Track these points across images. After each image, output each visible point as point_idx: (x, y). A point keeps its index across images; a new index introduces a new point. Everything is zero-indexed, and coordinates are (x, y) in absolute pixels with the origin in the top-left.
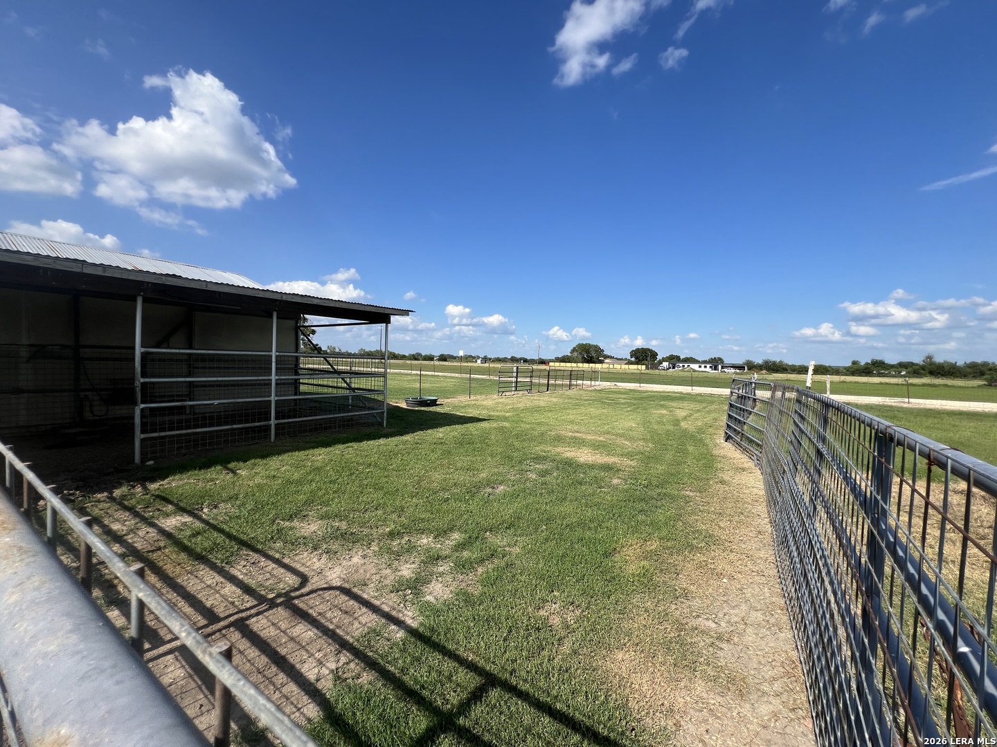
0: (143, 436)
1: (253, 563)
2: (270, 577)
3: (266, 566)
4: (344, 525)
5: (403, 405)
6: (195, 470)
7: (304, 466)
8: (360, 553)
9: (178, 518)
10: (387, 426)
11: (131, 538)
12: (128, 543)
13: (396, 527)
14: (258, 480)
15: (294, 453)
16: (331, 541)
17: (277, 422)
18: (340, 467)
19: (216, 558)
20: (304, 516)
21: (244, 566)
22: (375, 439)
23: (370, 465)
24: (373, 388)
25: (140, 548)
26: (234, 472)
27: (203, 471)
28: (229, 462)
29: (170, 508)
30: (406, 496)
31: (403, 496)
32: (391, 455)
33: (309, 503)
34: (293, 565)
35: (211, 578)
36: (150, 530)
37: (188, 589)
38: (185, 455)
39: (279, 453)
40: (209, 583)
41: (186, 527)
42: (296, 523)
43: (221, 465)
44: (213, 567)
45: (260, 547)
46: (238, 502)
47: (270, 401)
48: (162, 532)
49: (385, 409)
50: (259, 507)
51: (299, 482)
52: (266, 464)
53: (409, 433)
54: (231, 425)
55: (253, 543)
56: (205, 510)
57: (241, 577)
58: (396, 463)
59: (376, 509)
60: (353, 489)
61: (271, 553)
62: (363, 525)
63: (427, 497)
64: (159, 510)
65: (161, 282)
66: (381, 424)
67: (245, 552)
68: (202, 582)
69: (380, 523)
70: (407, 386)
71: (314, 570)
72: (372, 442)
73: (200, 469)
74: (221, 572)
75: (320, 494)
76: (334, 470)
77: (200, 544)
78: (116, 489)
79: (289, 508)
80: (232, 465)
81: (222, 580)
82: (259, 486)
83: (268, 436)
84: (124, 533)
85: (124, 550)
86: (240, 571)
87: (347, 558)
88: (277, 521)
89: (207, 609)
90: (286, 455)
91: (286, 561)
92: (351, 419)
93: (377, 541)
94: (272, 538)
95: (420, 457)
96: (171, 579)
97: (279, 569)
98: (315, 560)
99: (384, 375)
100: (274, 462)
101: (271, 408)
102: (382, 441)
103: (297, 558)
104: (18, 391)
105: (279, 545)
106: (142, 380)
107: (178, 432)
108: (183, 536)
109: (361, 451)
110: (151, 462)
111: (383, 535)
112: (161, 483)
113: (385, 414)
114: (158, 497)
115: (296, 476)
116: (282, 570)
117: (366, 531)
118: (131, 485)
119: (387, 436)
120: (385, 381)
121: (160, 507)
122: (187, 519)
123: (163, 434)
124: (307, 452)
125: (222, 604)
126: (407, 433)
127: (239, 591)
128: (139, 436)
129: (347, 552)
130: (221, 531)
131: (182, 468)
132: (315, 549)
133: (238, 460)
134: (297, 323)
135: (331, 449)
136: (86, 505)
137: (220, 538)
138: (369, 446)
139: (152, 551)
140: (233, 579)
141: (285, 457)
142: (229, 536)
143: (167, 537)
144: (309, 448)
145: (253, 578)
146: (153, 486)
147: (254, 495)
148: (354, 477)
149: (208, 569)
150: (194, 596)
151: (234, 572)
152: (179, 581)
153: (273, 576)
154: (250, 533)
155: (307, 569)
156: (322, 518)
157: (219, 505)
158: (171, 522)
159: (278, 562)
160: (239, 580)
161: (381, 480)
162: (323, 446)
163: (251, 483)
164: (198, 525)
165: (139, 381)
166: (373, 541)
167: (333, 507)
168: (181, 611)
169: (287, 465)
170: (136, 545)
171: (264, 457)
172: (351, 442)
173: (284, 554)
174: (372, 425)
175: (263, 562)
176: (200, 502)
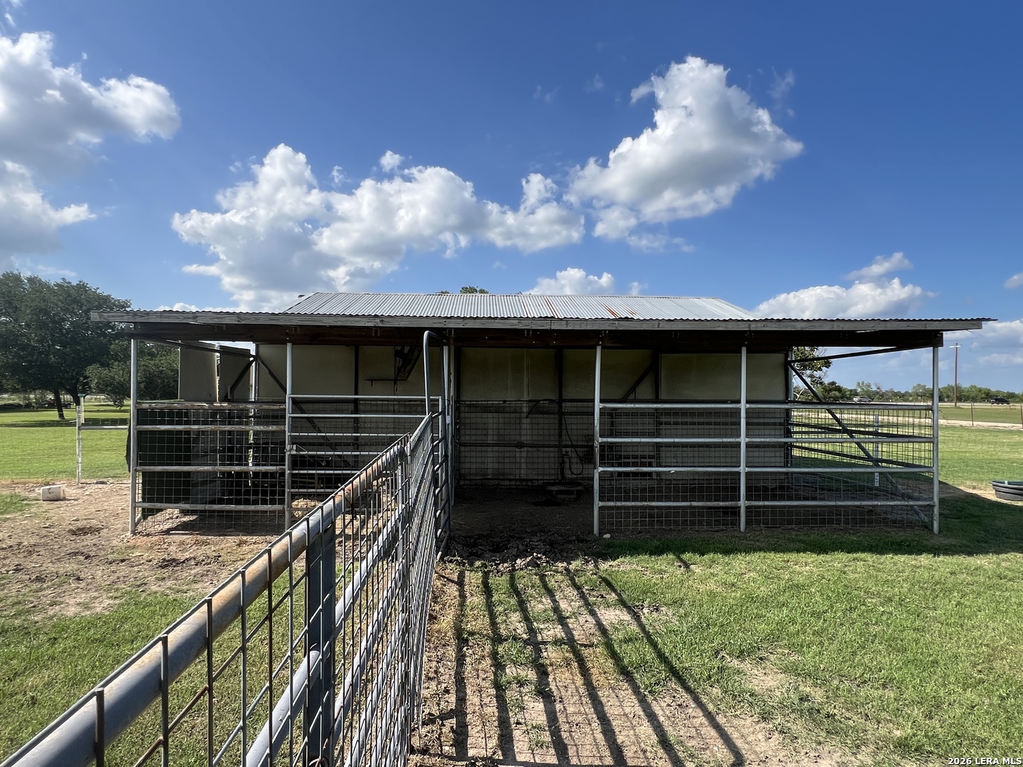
0: (601, 504)
1: (679, 705)
2: (694, 734)
3: (694, 717)
4: (818, 695)
5: (990, 494)
6: (646, 554)
7: (779, 579)
8: (836, 757)
9: (617, 612)
10: (940, 531)
11: (572, 624)
12: (568, 627)
13: (914, 735)
14: (712, 585)
15: (767, 555)
16: (793, 716)
17: (748, 503)
18: (834, 592)
19: (642, 679)
20: (761, 659)
21: (668, 705)
22: (910, 553)
23: (890, 600)
24: (910, 462)
25: (576, 637)
26: (687, 566)
27: (653, 558)
28: (683, 552)
29: (613, 597)
30: (952, 679)
31: (945, 676)
32: (940, 588)
33: (773, 638)
34: (729, 730)
35: (631, 705)
36: (590, 619)
37: (606, 708)
38: (640, 532)
39: (748, 550)
40: (627, 710)
41: (622, 627)
42: (746, 666)
43: (674, 554)
44: (636, 690)
45: (692, 684)
46: (682, 611)
47: (739, 473)
48: (599, 625)
49: (936, 500)
50: (704, 625)
51: (765, 602)
52: (728, 564)
53: (987, 553)
54: (690, 501)
55: (686, 676)
56: (645, 611)
57: (662, 719)
58: (946, 606)
59: (884, 686)
60: (848, 637)
61: (704, 699)
62: (852, 706)
63: (1002, 698)
64: (602, 597)
65: (614, 329)
66: (928, 527)
67: (673, 685)
68: (621, 706)
69: (884, 715)
70: (1006, 456)
71: (755, 752)
72: (902, 558)
73: (651, 554)
74: (643, 701)
75: (791, 629)
76: (822, 595)
77: (630, 654)
78: (574, 560)
79: (741, 639)
80: (687, 556)
81: (642, 713)
82: (712, 595)
83: (736, 523)
84: (568, 615)
85: (564, 635)
86: (663, 710)
87: (812, 754)
88: (722, 653)
89: (617, 745)
90: (757, 555)
91: (721, 719)
92: (871, 511)
93: (872, 747)
94: (710, 677)
95: (1003, 607)
96: (594, 688)
97: (709, 728)
98: (760, 736)
99: (933, 440)
100: (739, 562)
101: (739, 484)
102: (925, 559)
103: (736, 722)
104: (520, 445)
105: (716, 691)
106: (600, 440)
107: (633, 504)
108: (617, 636)
109: (879, 570)
110: (607, 536)
111: (886, 740)
112: (612, 563)
113: (936, 510)
114: (605, 580)
115: (763, 591)
116: (713, 733)
117: (857, 720)
118: (585, 559)
119: (936, 551)
120: (935, 450)
121: (603, 593)
122: (626, 617)
123: (619, 504)
124: (786, 556)
125: (633, 747)
126: (984, 551)
127: (654, 738)
128: (598, 504)
129: (814, 745)
130: (654, 645)
131: (633, 549)
132: (764, 719)
133: (694, 551)
134: (787, 356)
135: (828, 557)
136: (547, 573)
137: (650, 655)
138: (895, 564)
139: (585, 646)
140: (652, 717)
141: (755, 557)
142: (661, 656)
143: (602, 633)
144: (790, 550)
145: (674, 724)
146: (604, 566)
147: (701, 606)
148: (854, 615)
149: (630, 691)
150: (609, 720)
151: (656, 709)
152: (600, 693)
153: (699, 734)
154: (684, 660)
155: (746, 746)
156: (785, 671)
157: (662, 609)
158: (612, 616)
159: (710, 716)
160: (658, 721)
161: (905, 633)
162: (813, 551)
163: (702, 588)
164: (634, 628)
165: (598, 441)
166: (865, 744)
167: (808, 659)
168: (593, 733)
169: (755, 570)
170: (574, 632)
171: (727, 552)
172: (863, 551)
173: (719, 709)
174: (911, 525)
175: (693, 709)
176: (641, 598)
